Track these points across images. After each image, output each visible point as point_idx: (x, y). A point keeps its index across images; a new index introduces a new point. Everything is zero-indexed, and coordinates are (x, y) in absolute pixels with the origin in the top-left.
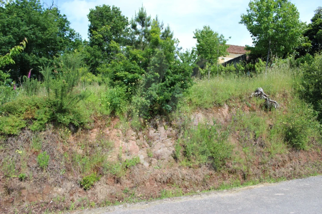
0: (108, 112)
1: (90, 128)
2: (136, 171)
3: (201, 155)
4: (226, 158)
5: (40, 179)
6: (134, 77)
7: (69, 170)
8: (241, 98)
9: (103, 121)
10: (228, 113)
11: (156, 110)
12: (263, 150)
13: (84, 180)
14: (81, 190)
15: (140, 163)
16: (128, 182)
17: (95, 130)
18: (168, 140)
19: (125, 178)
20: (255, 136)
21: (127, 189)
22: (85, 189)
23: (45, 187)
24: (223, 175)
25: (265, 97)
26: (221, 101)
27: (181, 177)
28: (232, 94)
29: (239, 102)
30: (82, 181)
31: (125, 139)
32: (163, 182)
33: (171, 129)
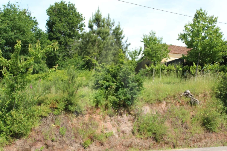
0: (94, 105)
1: (85, 114)
2: (112, 139)
3: (148, 132)
4: (164, 135)
5: (62, 141)
6: (110, 85)
7: (76, 137)
8: (174, 97)
9: (91, 110)
10: (166, 107)
11: (121, 104)
12: (187, 131)
13: (85, 143)
14: (83, 148)
15: (113, 135)
16: (108, 145)
17: (87, 115)
18: (129, 122)
19: (106, 143)
20: (182, 122)
21: (108, 149)
22: (85, 148)
23: (65, 145)
24: (161, 144)
25: (191, 96)
26: (161, 99)
27: (136, 144)
28: (169, 94)
29: (173, 100)
30: (84, 143)
31: (104, 121)
32: (127, 146)
33: (130, 116)
